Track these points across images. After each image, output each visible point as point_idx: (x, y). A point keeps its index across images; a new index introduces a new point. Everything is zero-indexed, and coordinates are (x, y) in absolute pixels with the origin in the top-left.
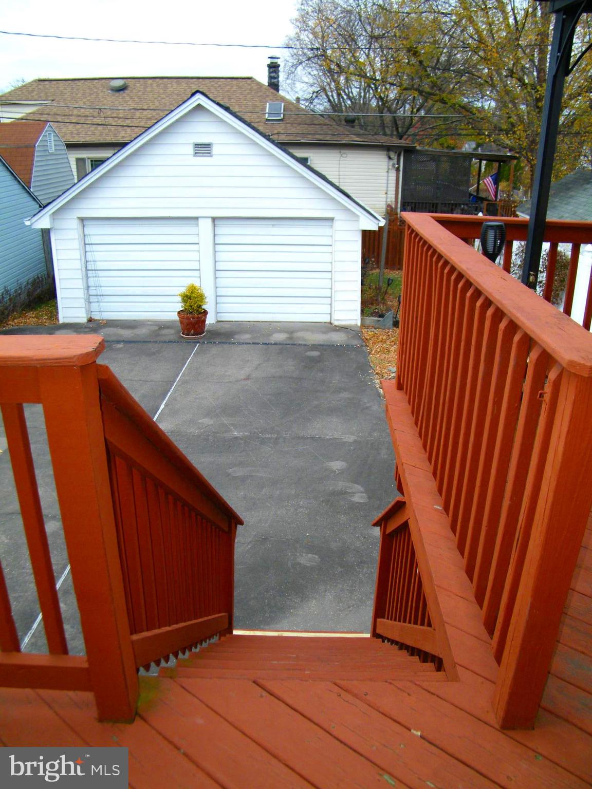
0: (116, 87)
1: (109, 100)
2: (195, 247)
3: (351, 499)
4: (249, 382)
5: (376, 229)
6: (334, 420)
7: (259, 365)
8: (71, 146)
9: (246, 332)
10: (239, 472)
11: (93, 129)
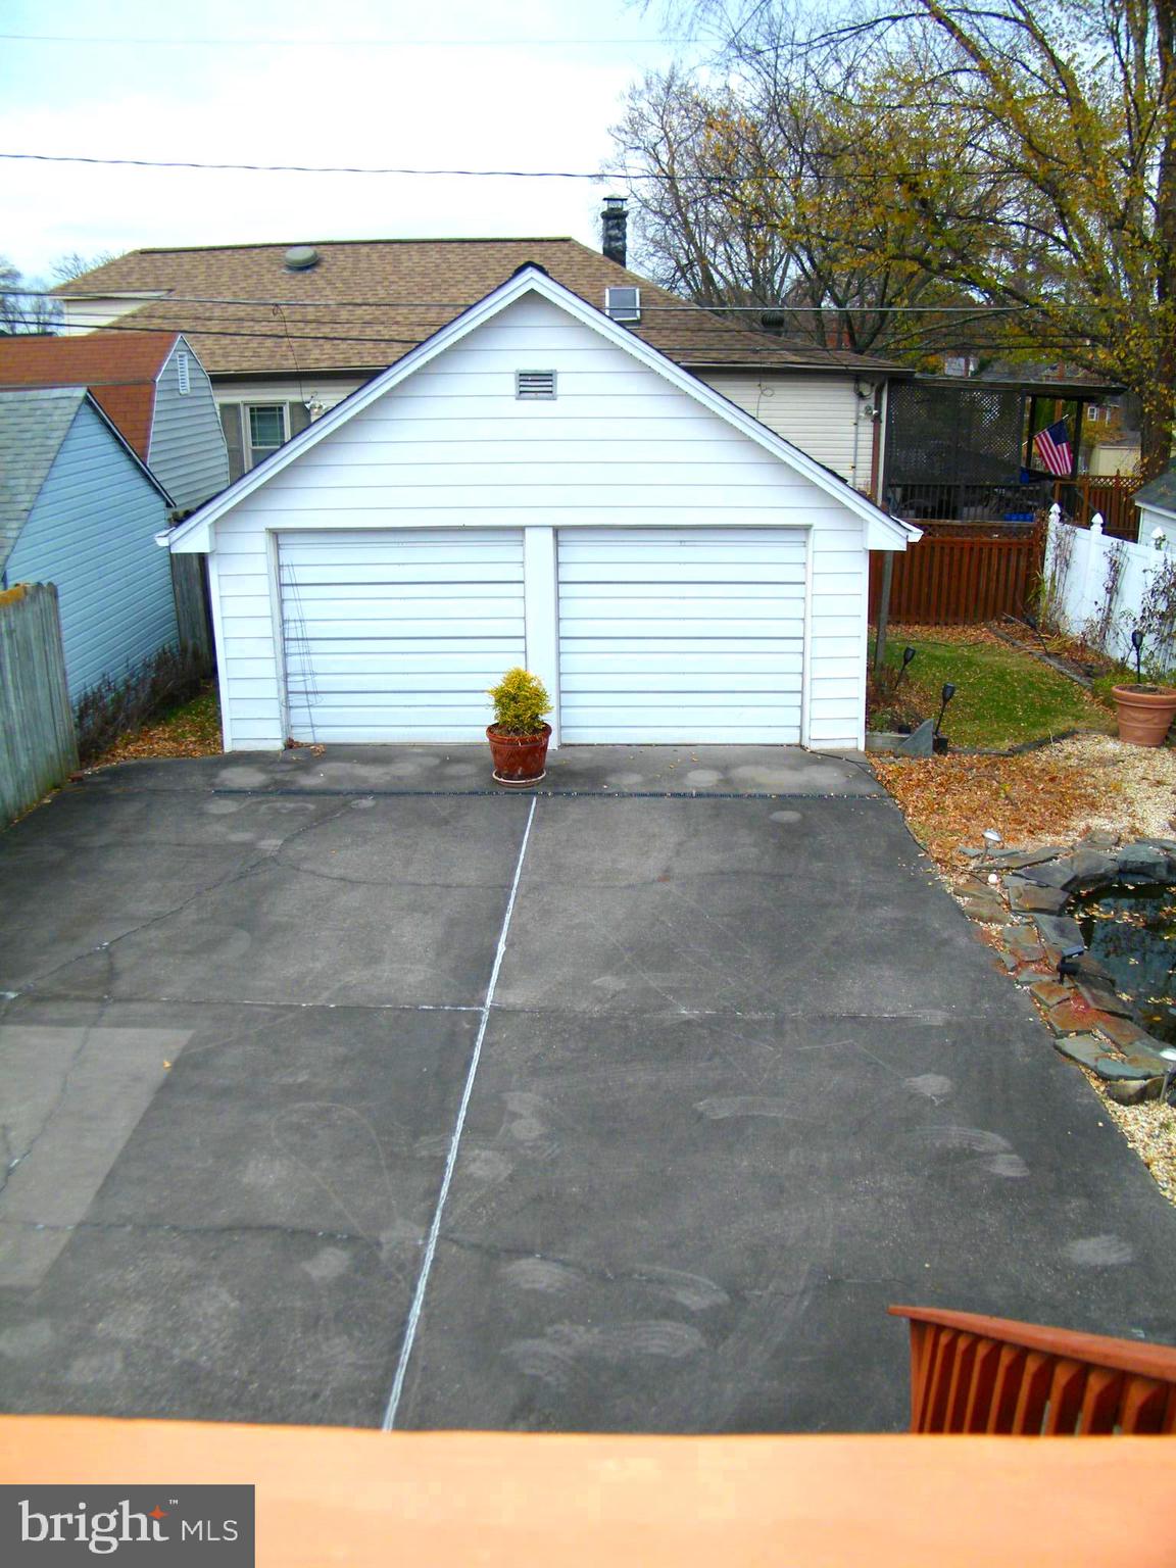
0: (298, 262)
1: (286, 287)
2: (517, 589)
3: (992, 1170)
4: (671, 887)
5: (903, 547)
6: (887, 974)
7: (680, 844)
8: (219, 380)
9: (630, 769)
10: (722, 1109)
11: (256, 345)
